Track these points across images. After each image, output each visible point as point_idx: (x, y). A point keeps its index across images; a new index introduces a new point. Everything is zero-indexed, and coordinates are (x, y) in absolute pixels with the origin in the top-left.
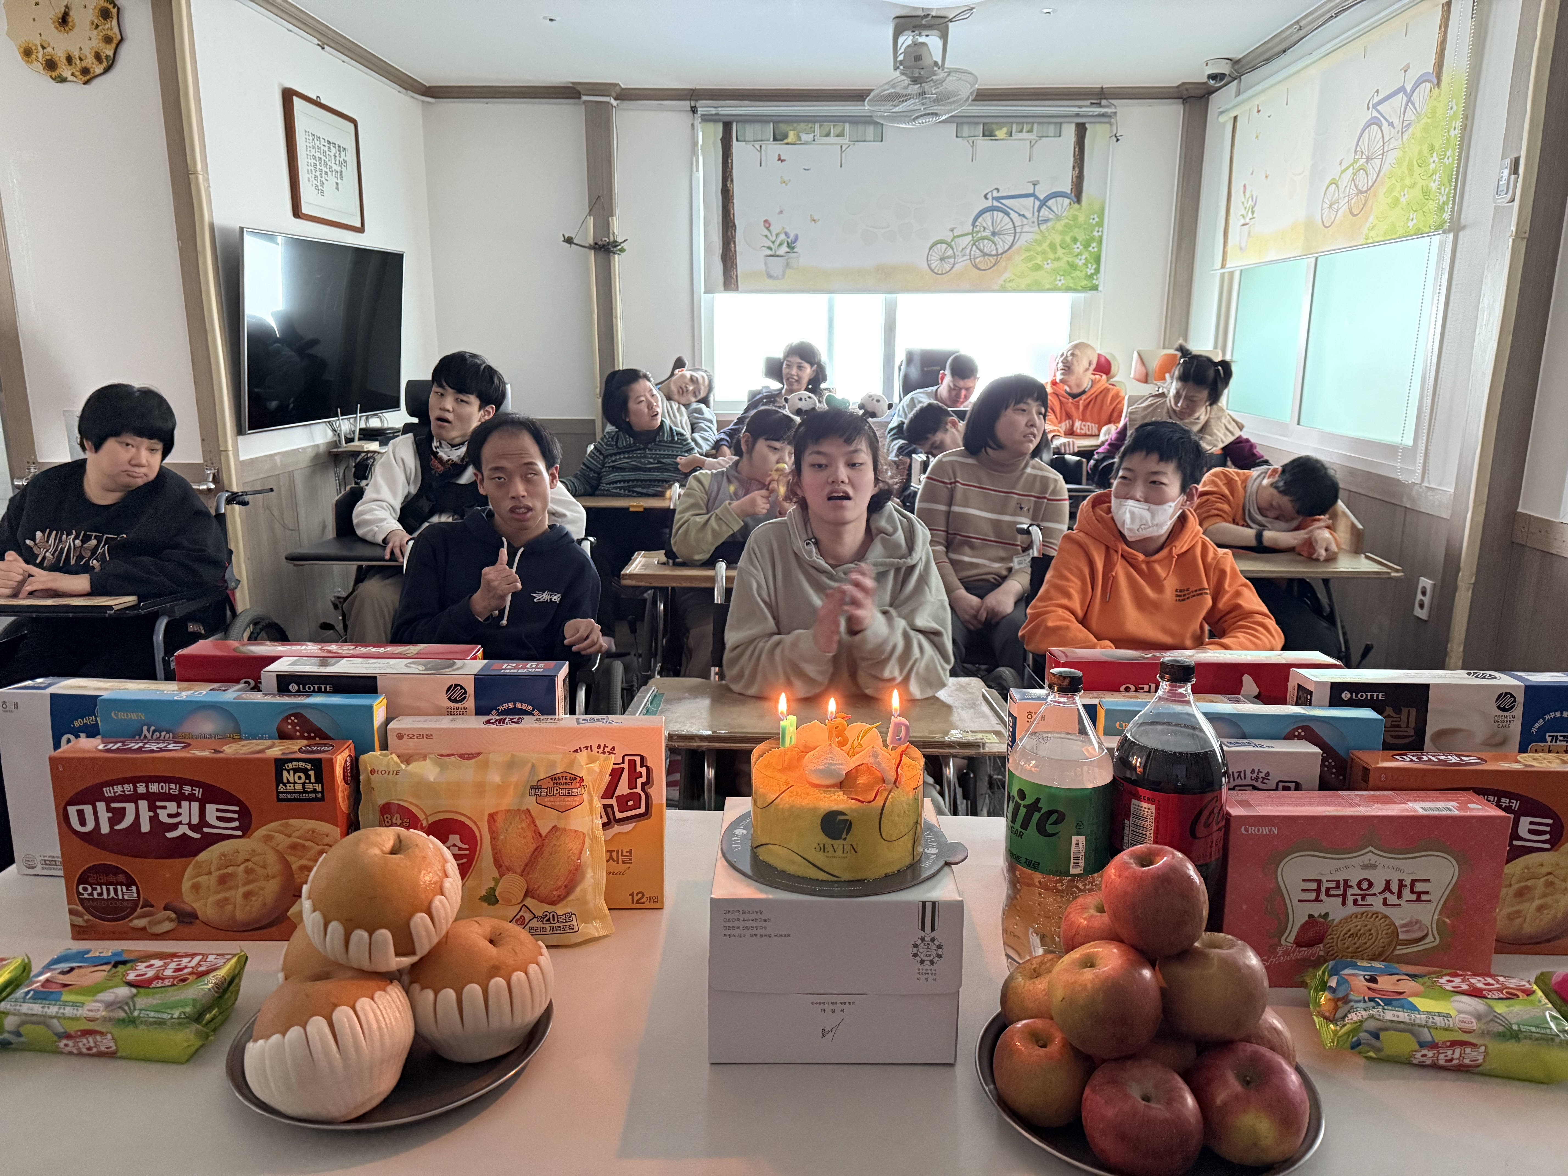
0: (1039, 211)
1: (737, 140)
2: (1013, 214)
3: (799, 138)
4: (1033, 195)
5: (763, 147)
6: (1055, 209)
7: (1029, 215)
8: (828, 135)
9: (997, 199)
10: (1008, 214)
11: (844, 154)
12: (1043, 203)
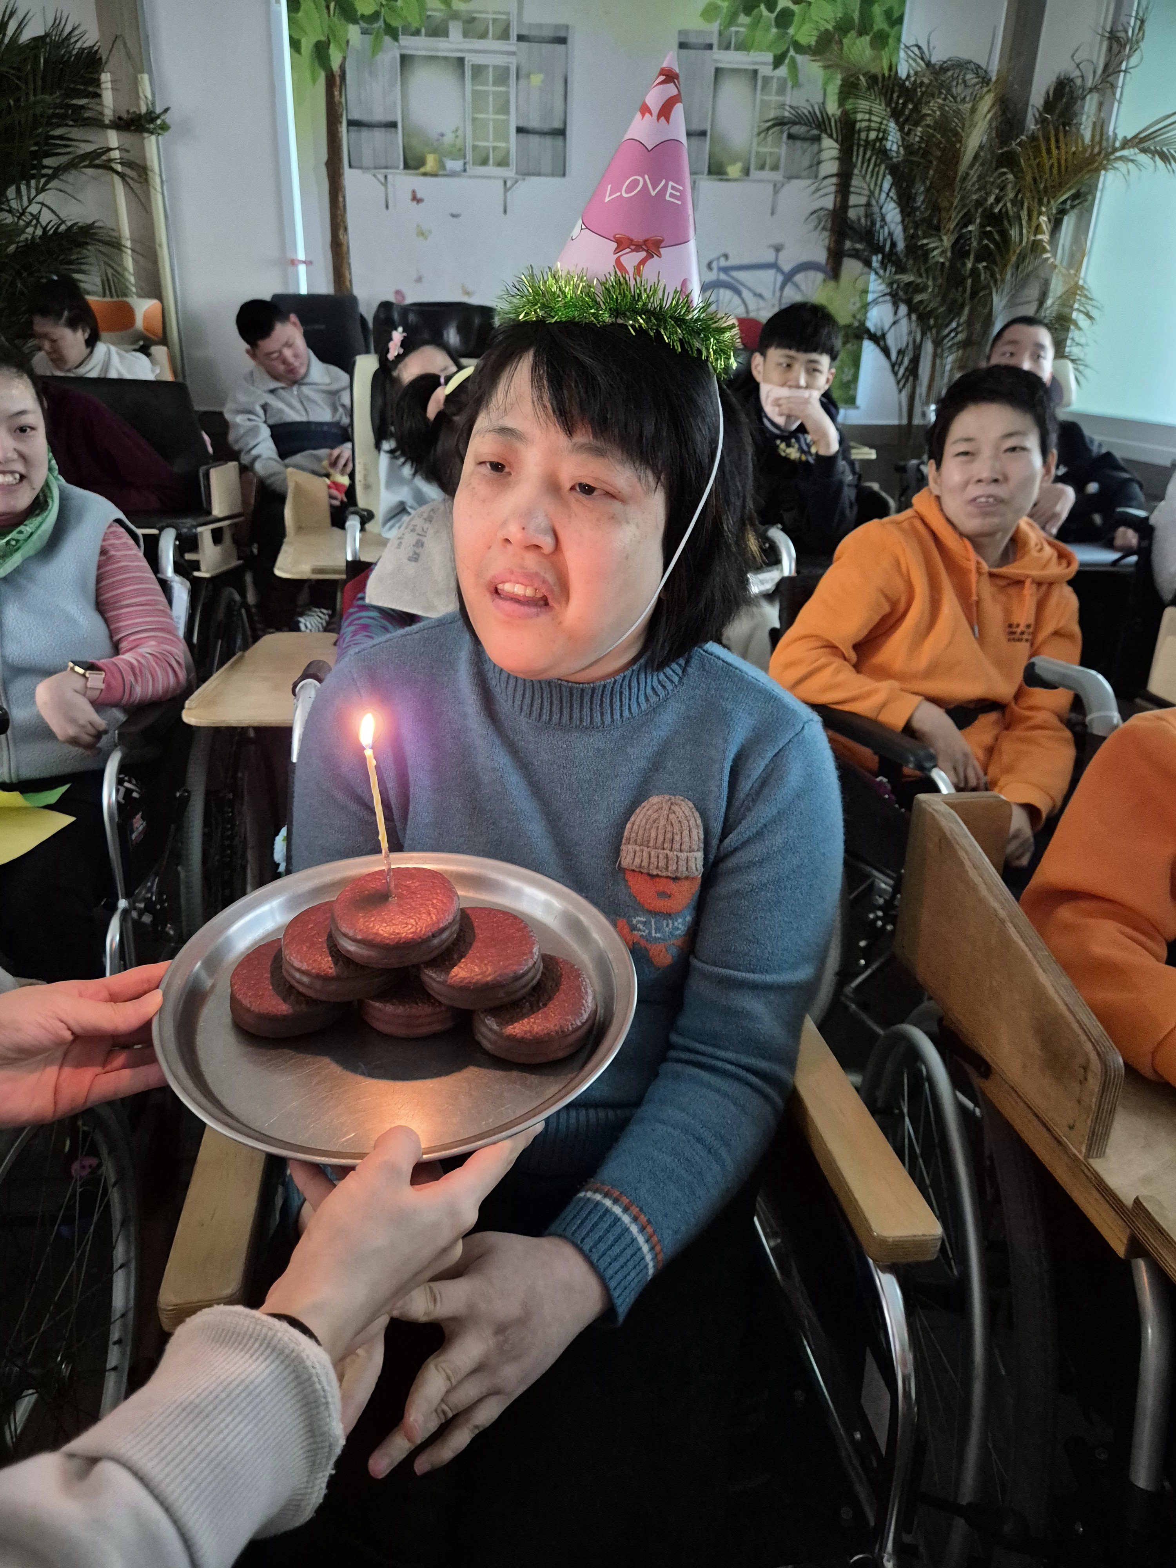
0: (782, 288)
1: (350, 166)
2: (746, 294)
3: (442, 166)
4: (774, 266)
5: (390, 177)
6: (803, 287)
7: (767, 294)
8: (484, 162)
9: (725, 270)
10: (738, 292)
11: (509, 194)
12: (788, 278)
